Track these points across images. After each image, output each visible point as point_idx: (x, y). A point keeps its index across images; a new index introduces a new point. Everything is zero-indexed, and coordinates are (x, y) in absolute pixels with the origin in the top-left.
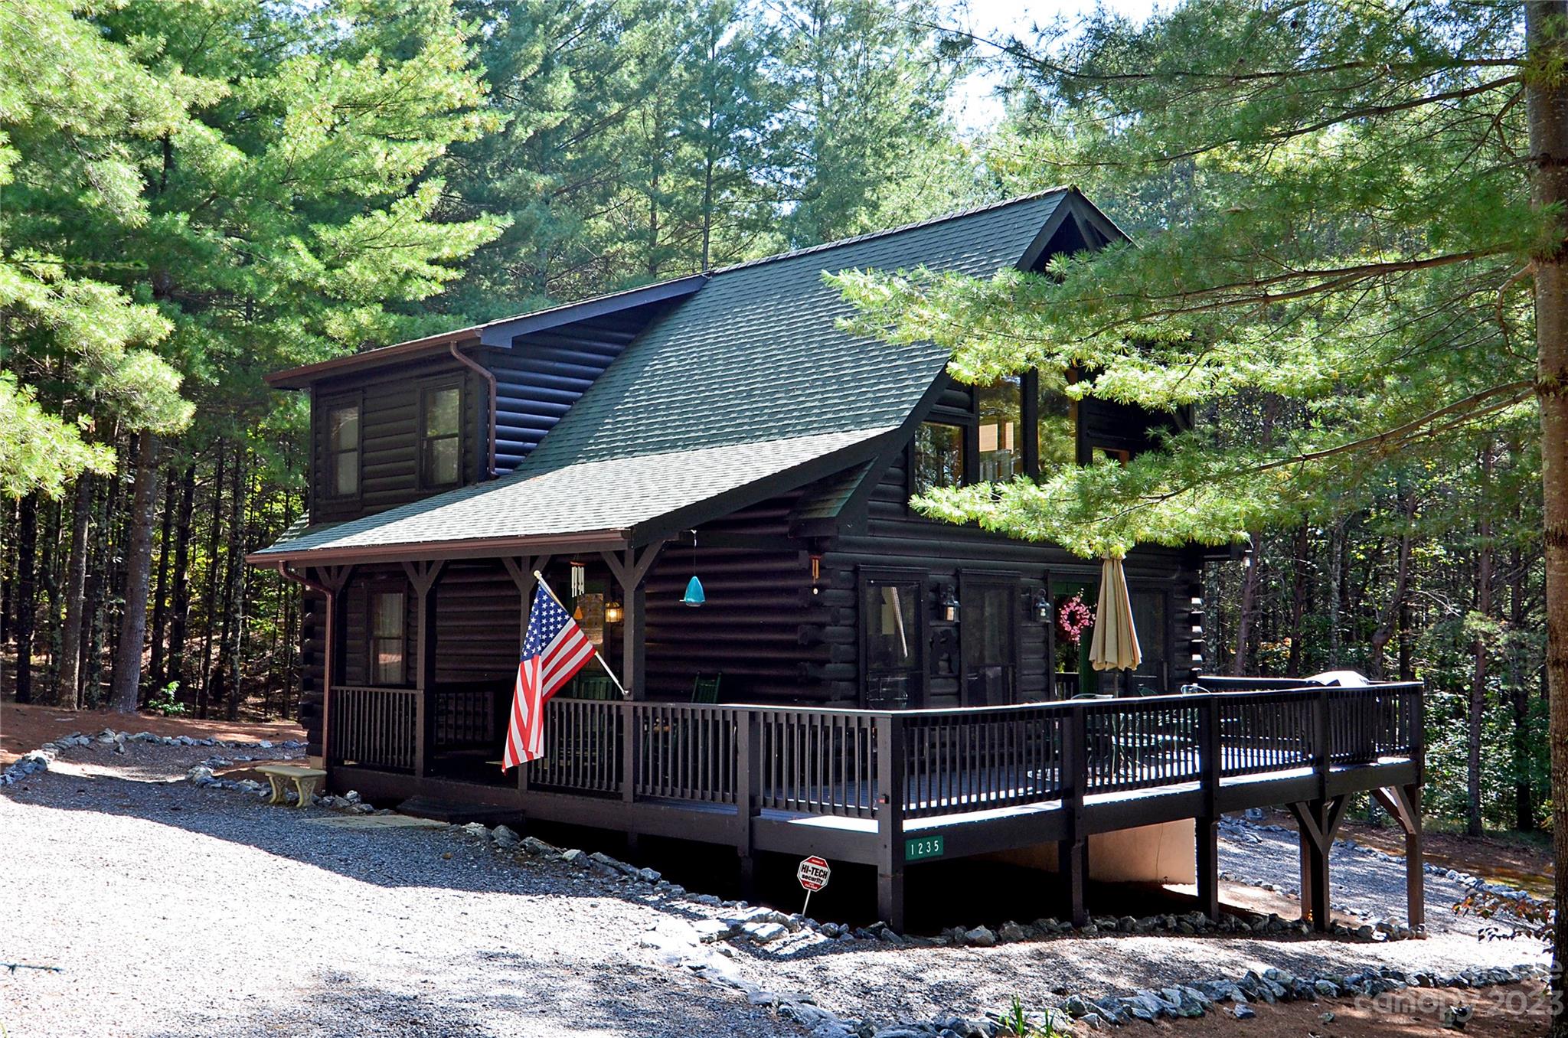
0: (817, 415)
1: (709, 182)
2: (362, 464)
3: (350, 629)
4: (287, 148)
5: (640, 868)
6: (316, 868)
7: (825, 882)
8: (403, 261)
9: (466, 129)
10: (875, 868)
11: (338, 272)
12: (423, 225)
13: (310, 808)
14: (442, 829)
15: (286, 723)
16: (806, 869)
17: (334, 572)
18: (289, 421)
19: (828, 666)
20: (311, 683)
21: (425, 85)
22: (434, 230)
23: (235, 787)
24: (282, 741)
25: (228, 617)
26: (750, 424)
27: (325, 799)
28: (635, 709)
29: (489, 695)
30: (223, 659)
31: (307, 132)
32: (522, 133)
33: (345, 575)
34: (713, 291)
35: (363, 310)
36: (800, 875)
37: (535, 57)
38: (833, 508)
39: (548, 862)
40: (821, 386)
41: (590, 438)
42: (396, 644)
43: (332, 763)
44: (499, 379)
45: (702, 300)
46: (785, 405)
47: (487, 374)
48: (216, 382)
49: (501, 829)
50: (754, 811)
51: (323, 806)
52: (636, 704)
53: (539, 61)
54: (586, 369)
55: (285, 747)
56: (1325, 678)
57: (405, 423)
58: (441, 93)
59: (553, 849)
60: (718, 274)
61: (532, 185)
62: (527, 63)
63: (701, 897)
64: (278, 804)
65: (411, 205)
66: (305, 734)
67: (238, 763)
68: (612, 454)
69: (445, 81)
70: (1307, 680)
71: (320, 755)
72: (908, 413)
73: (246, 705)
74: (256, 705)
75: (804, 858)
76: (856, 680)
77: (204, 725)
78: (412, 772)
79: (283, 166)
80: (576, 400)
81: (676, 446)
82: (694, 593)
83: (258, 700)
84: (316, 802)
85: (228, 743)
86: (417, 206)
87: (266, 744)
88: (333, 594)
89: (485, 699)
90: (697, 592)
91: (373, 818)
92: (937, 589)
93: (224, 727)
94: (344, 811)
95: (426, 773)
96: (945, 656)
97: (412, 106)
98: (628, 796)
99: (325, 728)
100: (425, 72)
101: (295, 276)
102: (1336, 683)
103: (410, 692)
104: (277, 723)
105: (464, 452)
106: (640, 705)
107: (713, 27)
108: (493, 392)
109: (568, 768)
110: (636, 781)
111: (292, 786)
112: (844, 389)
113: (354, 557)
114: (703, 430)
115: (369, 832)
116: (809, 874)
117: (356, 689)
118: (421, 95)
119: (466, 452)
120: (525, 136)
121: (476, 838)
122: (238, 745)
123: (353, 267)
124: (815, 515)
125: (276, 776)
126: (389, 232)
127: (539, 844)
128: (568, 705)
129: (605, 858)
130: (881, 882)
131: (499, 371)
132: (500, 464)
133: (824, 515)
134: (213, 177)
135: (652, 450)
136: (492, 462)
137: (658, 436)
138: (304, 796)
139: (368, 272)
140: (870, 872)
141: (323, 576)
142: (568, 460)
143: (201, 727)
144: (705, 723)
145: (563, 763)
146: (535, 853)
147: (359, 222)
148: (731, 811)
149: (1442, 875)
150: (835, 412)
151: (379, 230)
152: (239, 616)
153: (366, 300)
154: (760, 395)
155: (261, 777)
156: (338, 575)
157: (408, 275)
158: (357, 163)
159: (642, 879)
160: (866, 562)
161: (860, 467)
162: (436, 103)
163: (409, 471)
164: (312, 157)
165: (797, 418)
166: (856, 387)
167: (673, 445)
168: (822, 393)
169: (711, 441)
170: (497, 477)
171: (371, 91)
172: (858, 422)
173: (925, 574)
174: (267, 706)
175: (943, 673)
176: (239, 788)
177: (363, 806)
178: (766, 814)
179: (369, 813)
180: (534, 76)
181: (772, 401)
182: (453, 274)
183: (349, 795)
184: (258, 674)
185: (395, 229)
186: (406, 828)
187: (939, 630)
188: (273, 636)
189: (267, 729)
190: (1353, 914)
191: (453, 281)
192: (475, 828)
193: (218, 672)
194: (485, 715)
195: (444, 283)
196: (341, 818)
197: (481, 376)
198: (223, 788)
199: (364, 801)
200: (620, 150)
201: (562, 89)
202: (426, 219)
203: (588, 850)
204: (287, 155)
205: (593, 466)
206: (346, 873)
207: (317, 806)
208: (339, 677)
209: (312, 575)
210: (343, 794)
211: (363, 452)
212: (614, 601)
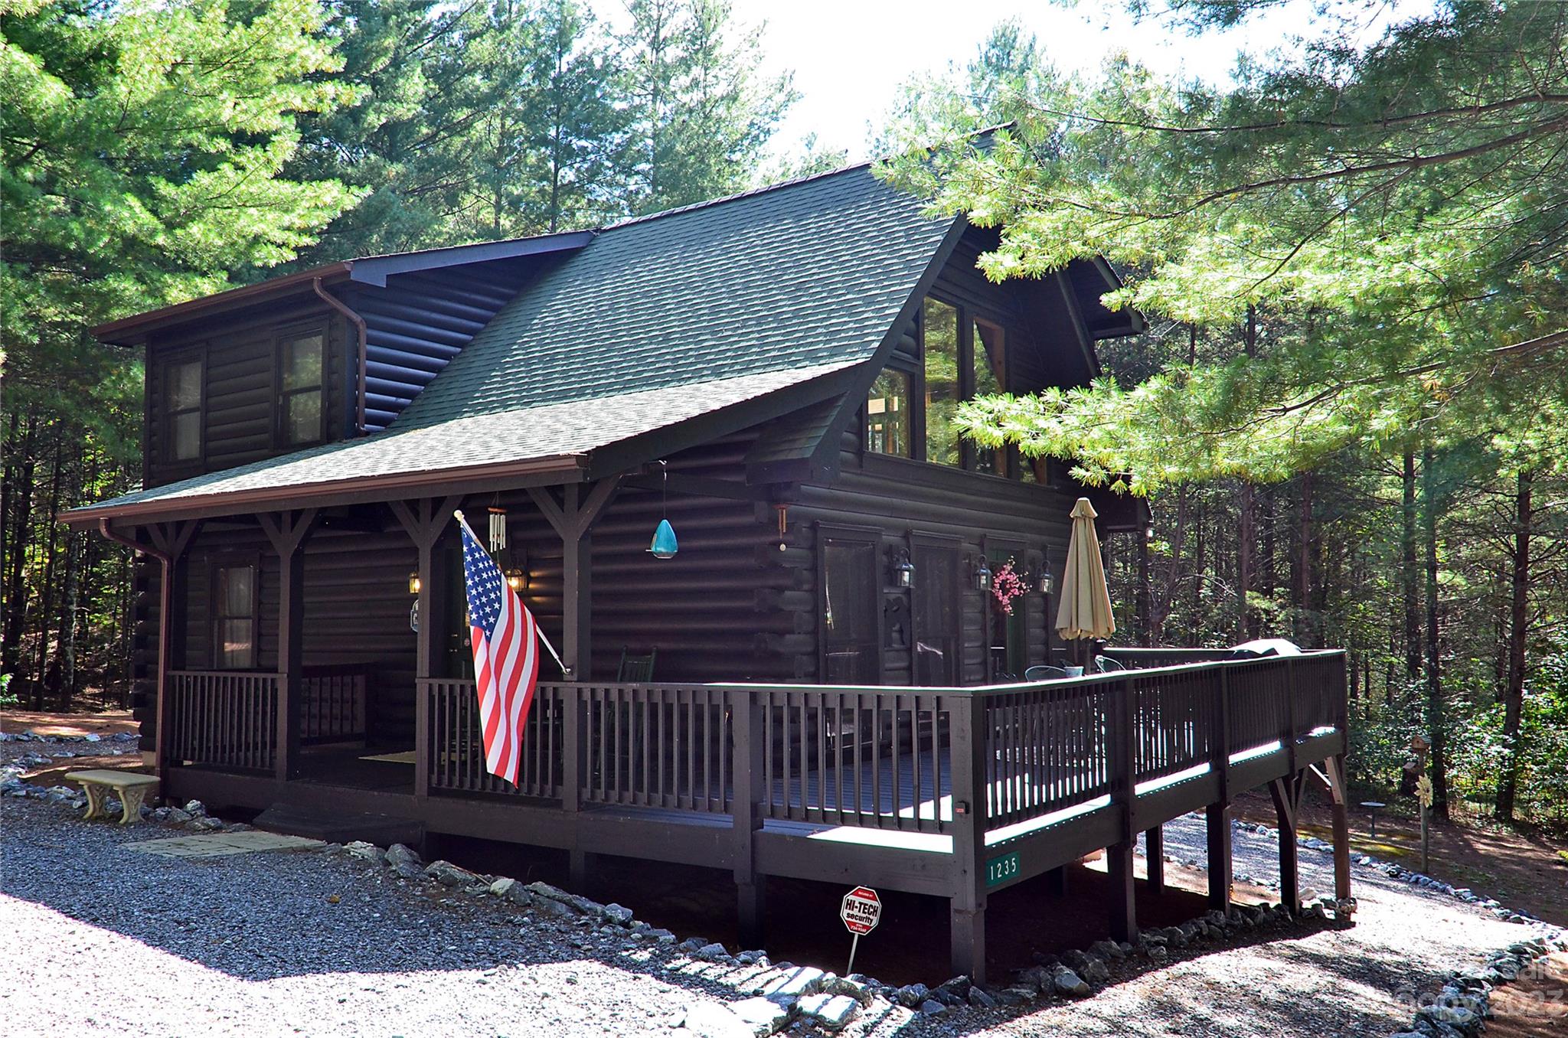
0: (757, 353)
1: (556, 188)
2: (205, 425)
3: (190, 609)
4: (121, 89)
5: (605, 902)
6: (139, 945)
7: (875, 920)
8: (251, 222)
9: (320, 100)
10: (947, 901)
11: (179, 232)
12: (275, 182)
13: (138, 825)
14: (316, 850)
15: (121, 713)
16: (851, 905)
17: (171, 531)
18: (123, 391)
19: (788, 636)
20: (144, 670)
21: (277, 44)
22: (287, 188)
23: (42, 795)
24: (112, 734)
25: (65, 613)
26: (674, 367)
27: (159, 811)
28: (580, 691)
29: (360, 680)
30: (60, 652)
31: (144, 71)
32: (374, 120)
33: (187, 533)
34: (602, 246)
35: (206, 280)
36: (844, 913)
37: (386, 49)
38: (806, 447)
39: (473, 898)
40: (756, 325)
41: (476, 391)
42: (244, 625)
43: (169, 763)
44: (370, 325)
45: (592, 254)
46: (714, 346)
47: (356, 317)
48: (36, 340)
49: (398, 850)
50: (757, 825)
51: (156, 820)
52: (581, 685)
53: (391, 54)
54: (465, 322)
55: (115, 741)
56: (1259, 646)
57: (258, 377)
58: (294, 54)
59: (472, 877)
60: (605, 231)
61: (384, 173)
62: (379, 55)
63: (707, 949)
64: (94, 820)
65: (262, 160)
66: (137, 724)
67: (57, 761)
68: (505, 405)
69: (299, 43)
70: (1236, 649)
71: (154, 750)
72: (876, 345)
73: (83, 695)
74: (93, 696)
75: (847, 888)
76: (815, 654)
77: (25, 718)
78: (271, 774)
79: (117, 113)
80: (455, 354)
81: (584, 395)
82: (664, 540)
83: (96, 691)
84: (145, 815)
85: (48, 737)
86: (269, 161)
87: (93, 738)
88: (170, 560)
89: (354, 685)
90: (669, 540)
91: (222, 837)
92: (890, 551)
93: (48, 719)
94: (183, 828)
95: (291, 775)
96: (897, 627)
97: (262, 66)
98: (570, 803)
99: (159, 721)
100: (277, 29)
101: (130, 228)
102: (1273, 652)
103: (269, 676)
104: (108, 713)
105: (328, 406)
106: (586, 687)
107: (561, 42)
108: (363, 339)
109: (463, 763)
110: (582, 783)
111: (114, 794)
112: (786, 327)
113: (197, 510)
114: (615, 377)
115: (218, 862)
116: (855, 912)
117: (199, 674)
118: (272, 55)
119: (331, 406)
120: (377, 124)
121: (363, 864)
122: (60, 739)
123: (196, 229)
124: (782, 457)
125: (93, 786)
126: (237, 191)
127: (456, 871)
128: (451, 687)
129: (550, 890)
130: (956, 919)
131: (367, 316)
132: (371, 420)
133: (794, 456)
134: (34, 115)
135: (554, 400)
136: (361, 418)
137: (560, 385)
138: (130, 809)
139: (212, 235)
140: (939, 907)
141: (155, 535)
142: (455, 414)
143: (20, 720)
144: (639, 707)
145: (455, 757)
146: (451, 883)
147: (202, 178)
148: (725, 821)
149: (1253, 830)
150: (779, 349)
151: (224, 188)
152: (74, 607)
153: (210, 267)
154: (680, 339)
155: (74, 785)
156: (178, 534)
157: (257, 239)
158: (200, 111)
159: (608, 921)
160: (826, 519)
161: (830, 403)
162: (287, 65)
163: (263, 430)
164: (150, 102)
165: (732, 358)
166: (801, 324)
167: (580, 393)
168: (758, 332)
169: (626, 387)
170: (367, 433)
171: (218, 46)
172: (813, 357)
173: (879, 534)
174: (105, 697)
175: (895, 646)
176: (48, 798)
177: (209, 821)
178: (772, 826)
179: (217, 829)
180: (385, 70)
181: (696, 343)
182: (306, 240)
183: (190, 806)
184: (98, 666)
185: (243, 187)
186: (269, 852)
187: (892, 597)
188: (112, 629)
189: (97, 720)
190: (1259, 884)
191: (307, 248)
192: (361, 848)
193: (54, 666)
194: (354, 702)
195: (297, 249)
196: (178, 840)
197: (350, 320)
198: (28, 796)
199: (210, 813)
200: (469, 151)
201: (415, 85)
202: (277, 177)
203: (523, 876)
204: (122, 98)
205: (484, 419)
206: (187, 953)
207: (148, 823)
208: (177, 660)
209: (142, 536)
210: (181, 805)
211: (207, 412)
212: (515, 568)
